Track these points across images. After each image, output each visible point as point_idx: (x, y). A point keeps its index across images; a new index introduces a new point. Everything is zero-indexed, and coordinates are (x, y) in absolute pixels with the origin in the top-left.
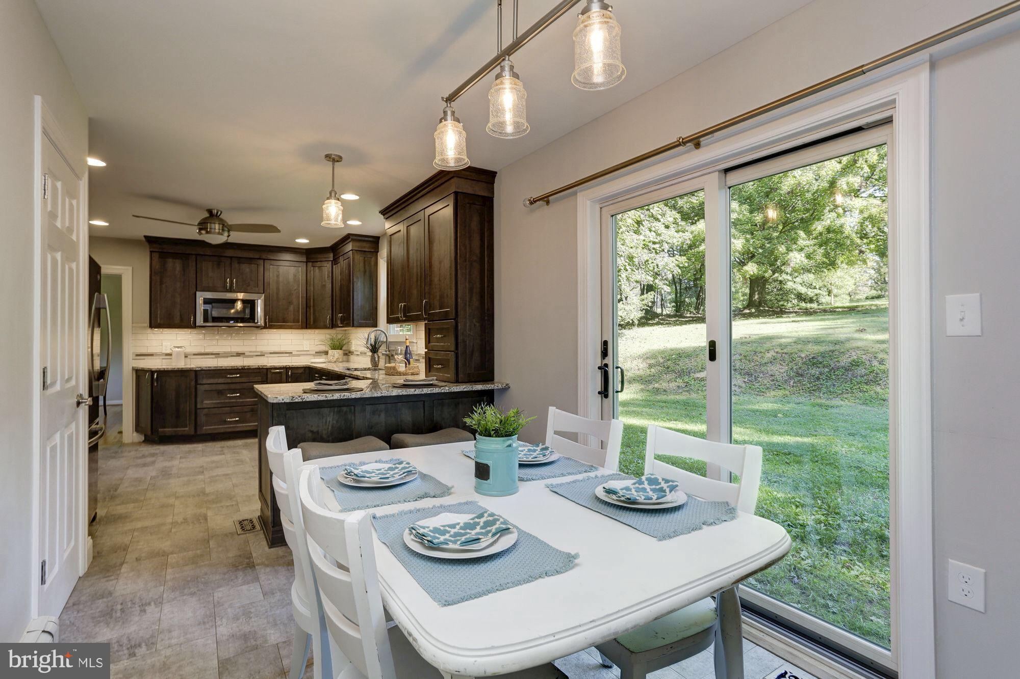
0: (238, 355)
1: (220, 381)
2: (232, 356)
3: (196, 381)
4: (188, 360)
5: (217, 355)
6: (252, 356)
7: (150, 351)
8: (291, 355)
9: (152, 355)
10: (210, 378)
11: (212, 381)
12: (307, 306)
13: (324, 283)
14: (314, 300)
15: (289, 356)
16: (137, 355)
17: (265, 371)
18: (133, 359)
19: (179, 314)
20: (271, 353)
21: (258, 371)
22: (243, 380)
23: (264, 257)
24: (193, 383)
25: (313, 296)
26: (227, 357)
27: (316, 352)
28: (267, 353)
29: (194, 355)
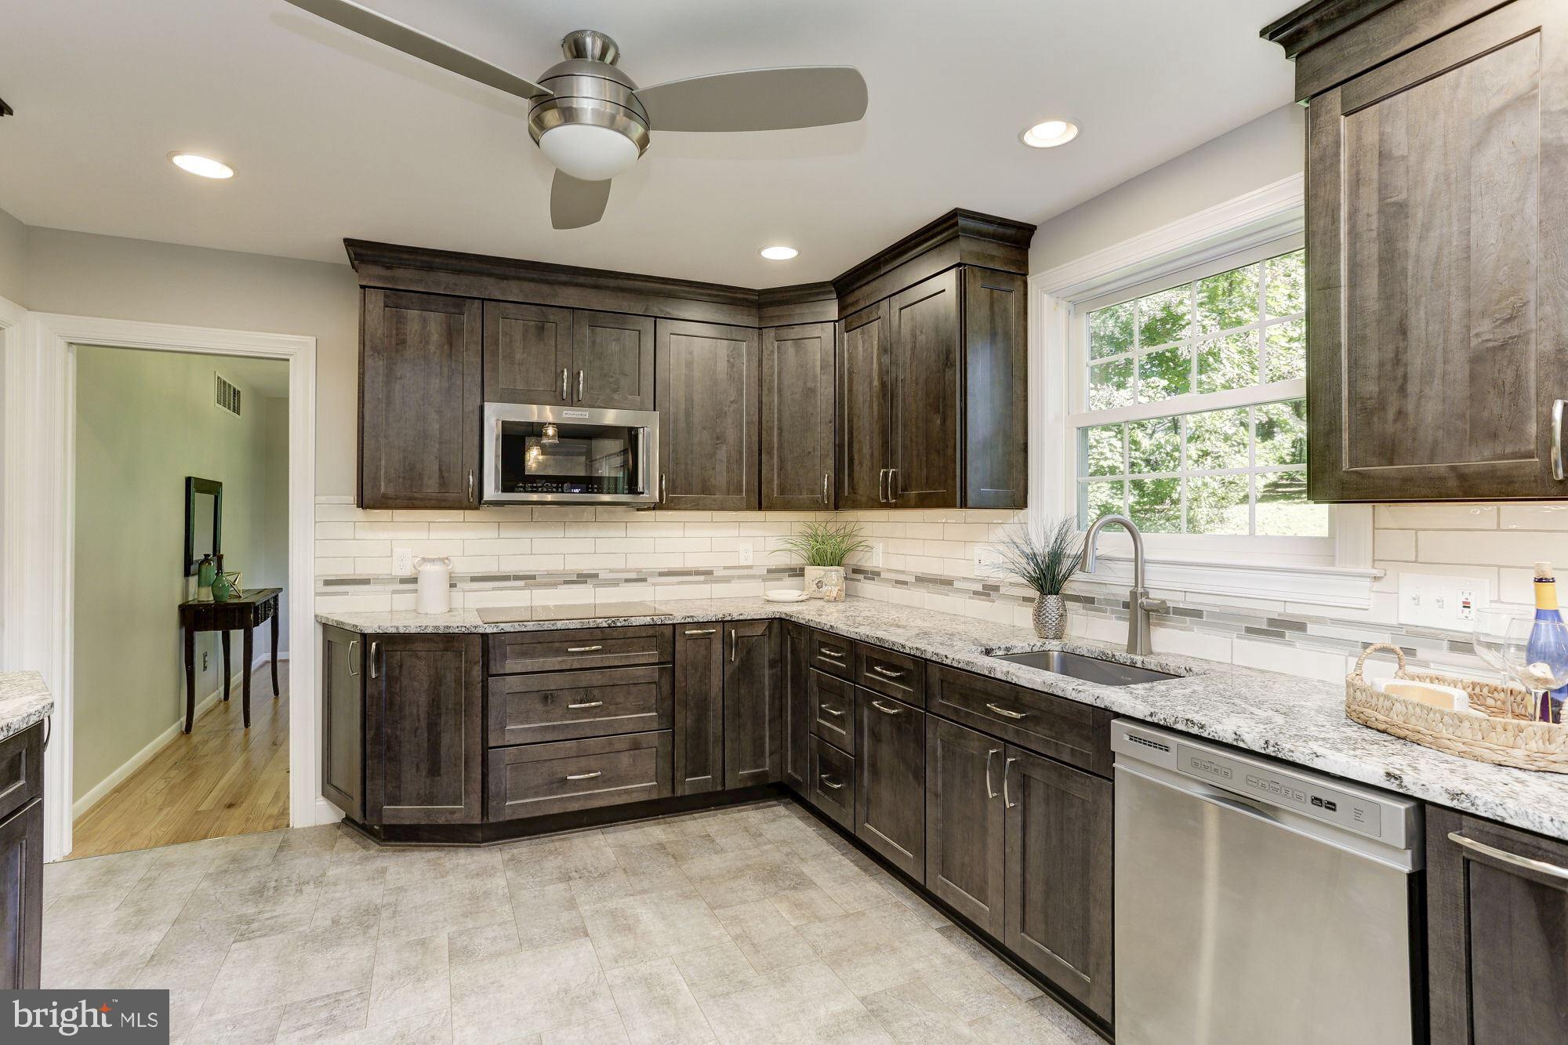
0: (582, 578)
1: (552, 662)
2: (566, 582)
3: (486, 666)
4: (457, 595)
5: (529, 579)
6: (614, 583)
7: (362, 570)
8: (709, 577)
9: (365, 582)
10: (524, 654)
11: (529, 664)
12: (761, 449)
13: (810, 384)
14: (780, 429)
15: (705, 582)
16: (327, 583)
17: (668, 632)
18: (317, 594)
19: (436, 468)
20: (661, 574)
21: (651, 632)
22: (613, 659)
23: (656, 311)
24: (477, 671)
25: (780, 420)
26: (554, 585)
27: (769, 571)
28: (652, 574)
29: (474, 579)
